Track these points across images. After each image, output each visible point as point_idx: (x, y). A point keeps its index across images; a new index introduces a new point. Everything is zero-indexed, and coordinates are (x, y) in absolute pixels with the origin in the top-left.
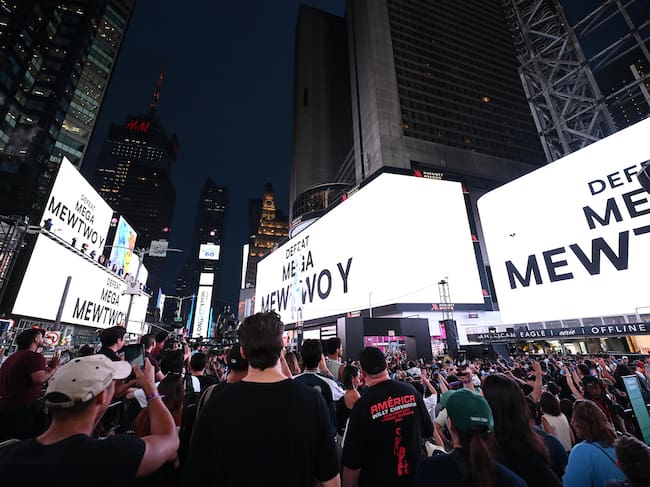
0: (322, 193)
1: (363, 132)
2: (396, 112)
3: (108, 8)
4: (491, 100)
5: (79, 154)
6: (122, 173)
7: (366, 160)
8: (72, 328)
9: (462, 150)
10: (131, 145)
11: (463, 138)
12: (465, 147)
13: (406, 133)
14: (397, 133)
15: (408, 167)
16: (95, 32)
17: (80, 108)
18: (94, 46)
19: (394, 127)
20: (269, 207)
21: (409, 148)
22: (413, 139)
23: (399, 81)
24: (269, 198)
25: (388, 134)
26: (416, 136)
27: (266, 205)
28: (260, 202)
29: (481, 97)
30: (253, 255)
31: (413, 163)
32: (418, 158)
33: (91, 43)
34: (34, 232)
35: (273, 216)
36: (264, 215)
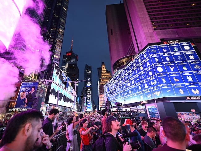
0: (123, 60)
1: (136, 35)
2: (150, 23)
3: (60, 26)
4: (197, 4)
5: (58, 62)
6: (66, 66)
7: (139, 44)
8: (60, 106)
9: (186, 28)
10: (68, 60)
11: (185, 24)
12: (187, 27)
13: (155, 29)
14: (151, 31)
15: (160, 41)
16: (58, 32)
17: (57, 51)
18: (58, 36)
19: (150, 29)
20: (104, 69)
21: (159, 34)
22: (160, 30)
23: (148, 12)
24: (103, 66)
25: (148, 32)
26: (160, 29)
27: (102, 69)
28: (101, 68)
29: (190, 5)
30: (101, 84)
31: (161, 40)
32: (163, 37)
33: (58, 35)
34: (51, 82)
35: (105, 72)
36: (103, 72)
